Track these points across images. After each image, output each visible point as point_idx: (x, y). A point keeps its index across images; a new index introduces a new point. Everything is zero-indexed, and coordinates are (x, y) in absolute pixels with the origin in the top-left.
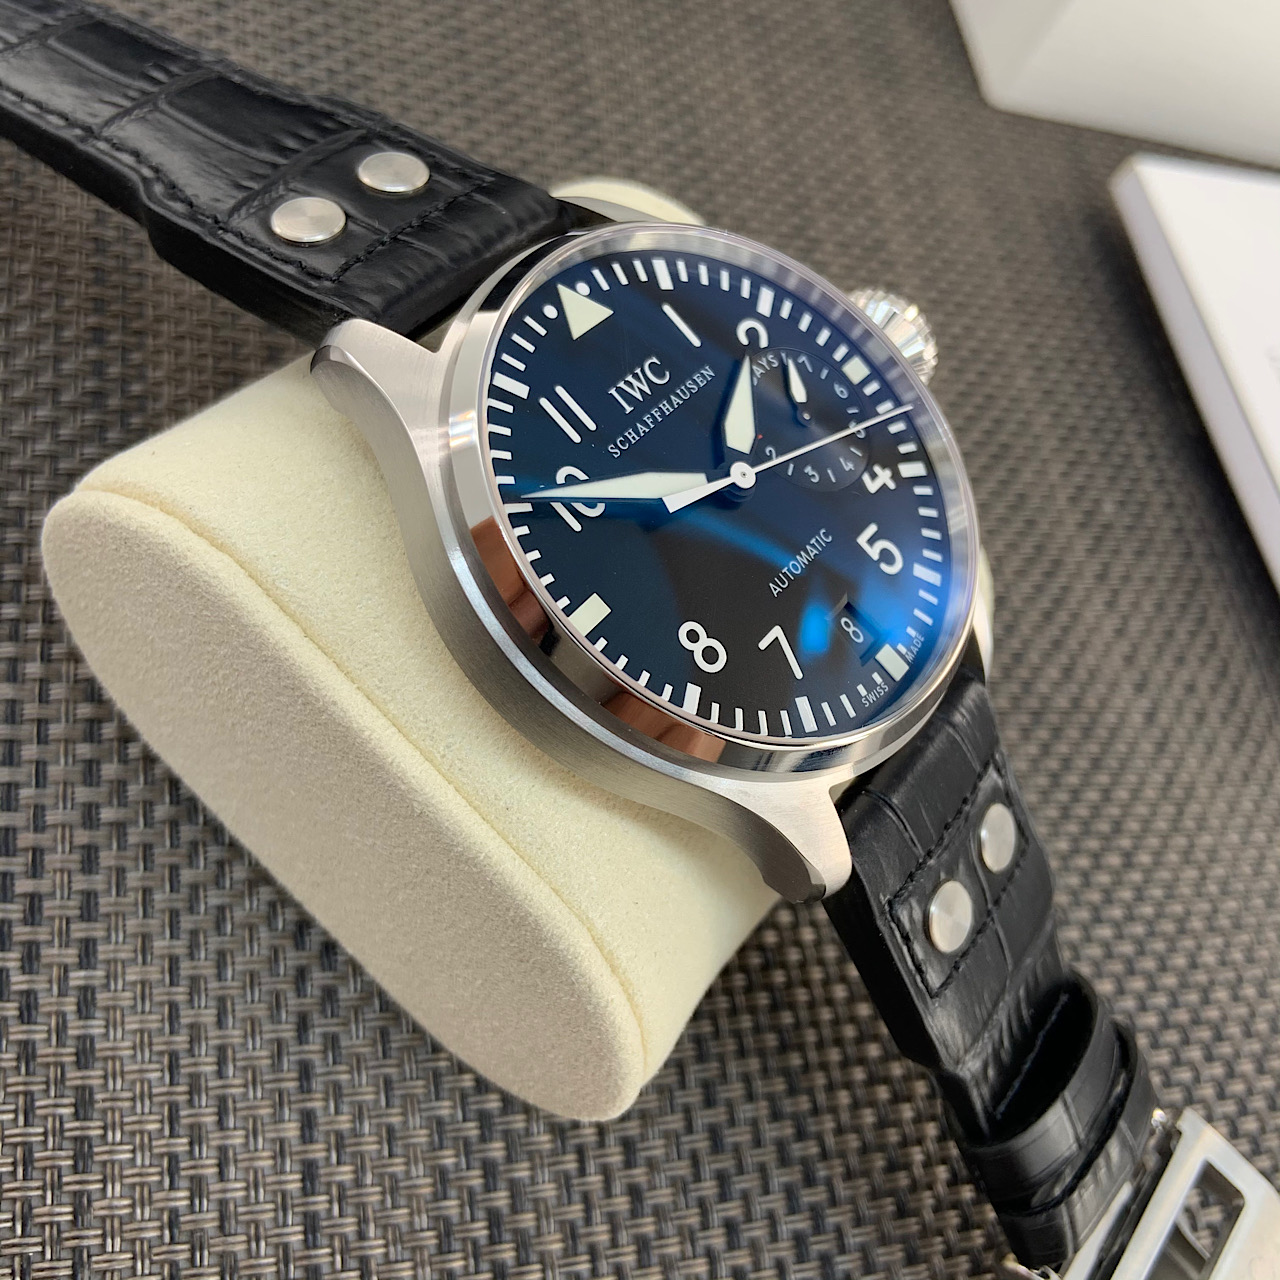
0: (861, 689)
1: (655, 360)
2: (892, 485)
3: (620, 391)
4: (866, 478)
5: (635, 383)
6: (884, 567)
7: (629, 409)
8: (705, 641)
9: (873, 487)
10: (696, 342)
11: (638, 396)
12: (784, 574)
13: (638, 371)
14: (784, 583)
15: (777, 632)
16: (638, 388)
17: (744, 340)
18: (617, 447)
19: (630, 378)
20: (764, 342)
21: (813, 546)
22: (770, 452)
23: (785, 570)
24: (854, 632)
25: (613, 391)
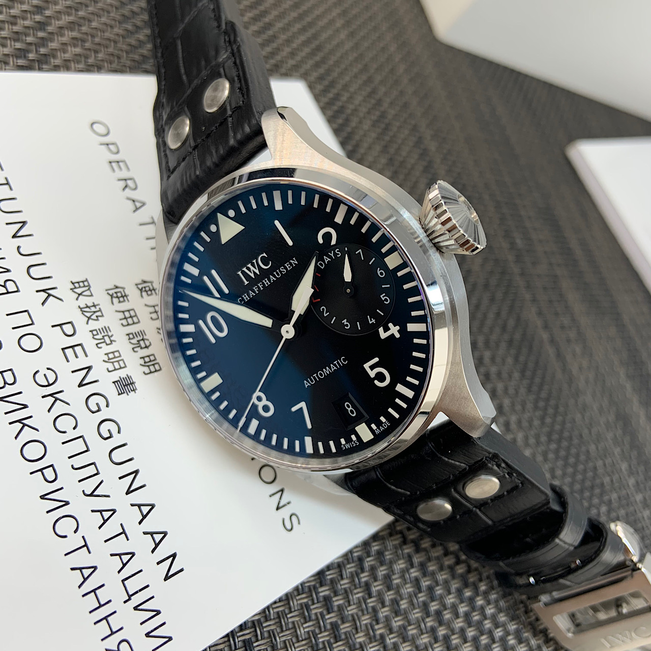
0: (343, 441)
1: (265, 255)
2: (397, 335)
3: (243, 273)
4: (381, 330)
5: (252, 268)
6: (376, 382)
7: (246, 283)
8: (265, 402)
9: (383, 335)
10: (290, 243)
11: (252, 275)
12: (314, 377)
13: (254, 261)
14: (312, 382)
15: (303, 405)
16: (252, 270)
17: (321, 241)
19: (249, 266)
20: (333, 242)
21: (335, 365)
22: (323, 309)
23: (315, 375)
24: (351, 411)
25: (240, 273)
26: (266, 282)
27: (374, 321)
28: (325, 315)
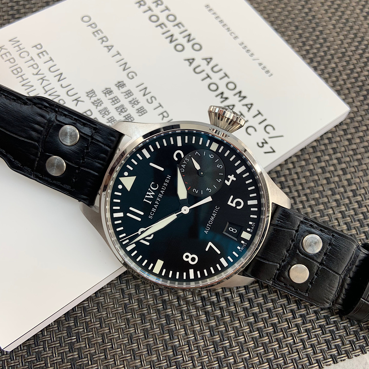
0: (239, 248)
1: (153, 183)
2: (235, 179)
4: (226, 182)
5: (150, 194)
6: (238, 207)
8: (191, 256)
9: (228, 183)
10: (162, 169)
11: (152, 197)
12: (208, 226)
13: (149, 189)
14: (208, 229)
15: (210, 244)
17: (176, 159)
18: (151, 216)
19: (148, 193)
20: (183, 156)
21: (215, 213)
22: (194, 190)
23: (208, 225)
24: (234, 230)
25: (145, 200)
26: (160, 196)
27: (220, 180)
28: (197, 193)
